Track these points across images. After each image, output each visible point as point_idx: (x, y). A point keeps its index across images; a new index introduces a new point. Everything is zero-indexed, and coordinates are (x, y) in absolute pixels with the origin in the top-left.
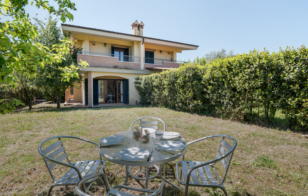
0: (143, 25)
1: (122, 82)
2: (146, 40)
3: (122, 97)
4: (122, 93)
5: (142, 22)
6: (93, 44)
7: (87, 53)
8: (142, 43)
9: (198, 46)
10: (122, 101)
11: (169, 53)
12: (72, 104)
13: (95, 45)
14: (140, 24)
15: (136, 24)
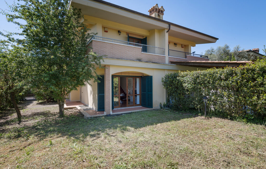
0: (163, 10)
1: (138, 80)
2: (172, 28)
3: (138, 97)
4: (138, 92)
5: (162, 7)
6: (106, 30)
7: (99, 38)
8: (166, 30)
9: (218, 39)
10: (138, 102)
11: (183, 46)
12: (74, 108)
13: (107, 32)
14: (161, 9)
15: (156, 9)
